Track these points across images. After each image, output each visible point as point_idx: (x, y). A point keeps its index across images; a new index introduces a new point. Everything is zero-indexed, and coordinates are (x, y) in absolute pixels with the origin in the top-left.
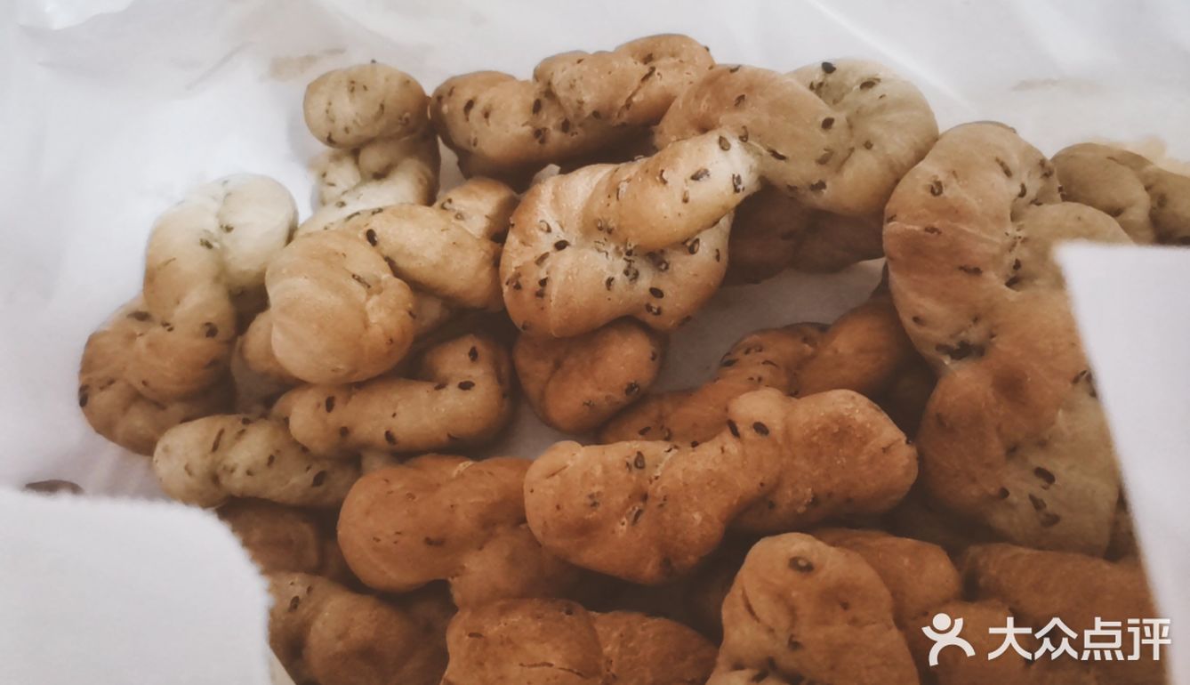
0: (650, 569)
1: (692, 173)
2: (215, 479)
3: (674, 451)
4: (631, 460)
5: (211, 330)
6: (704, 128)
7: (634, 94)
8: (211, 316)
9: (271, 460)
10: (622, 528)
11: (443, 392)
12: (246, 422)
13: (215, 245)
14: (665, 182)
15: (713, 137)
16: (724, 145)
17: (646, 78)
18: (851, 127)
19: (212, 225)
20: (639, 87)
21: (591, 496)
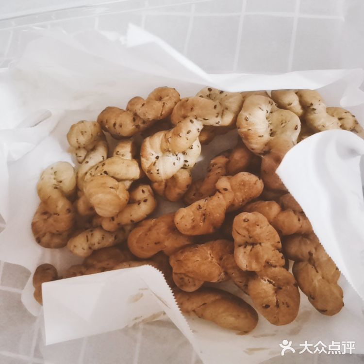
0: (211, 230)
1: (187, 132)
2: (90, 248)
3: (207, 201)
4: (198, 208)
5: (69, 211)
6: (185, 117)
7: (162, 112)
8: (67, 207)
9: (103, 238)
10: (202, 224)
11: (141, 205)
12: (91, 231)
13: (58, 187)
14: (181, 137)
15: (188, 120)
16: (192, 121)
17: (163, 106)
18: (221, 104)
19: (54, 182)
20: (162, 109)
21: (192, 220)
